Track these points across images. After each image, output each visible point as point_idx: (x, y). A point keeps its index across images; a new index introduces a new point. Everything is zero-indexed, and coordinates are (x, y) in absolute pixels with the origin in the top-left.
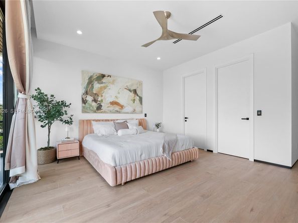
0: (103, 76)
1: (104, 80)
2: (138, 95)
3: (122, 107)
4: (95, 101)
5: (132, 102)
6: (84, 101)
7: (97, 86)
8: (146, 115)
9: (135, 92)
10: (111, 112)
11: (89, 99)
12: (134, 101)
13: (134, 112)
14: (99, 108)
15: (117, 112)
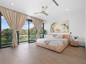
0: (54, 23)
1: (55, 24)
2: (66, 26)
3: (60, 31)
4: (53, 30)
5: (63, 29)
6: (51, 30)
7: (53, 26)
8: (71, 33)
9: (65, 25)
10: (56, 32)
11: (52, 29)
12: (64, 28)
13: (64, 32)
14: (54, 31)
15: (58, 32)
